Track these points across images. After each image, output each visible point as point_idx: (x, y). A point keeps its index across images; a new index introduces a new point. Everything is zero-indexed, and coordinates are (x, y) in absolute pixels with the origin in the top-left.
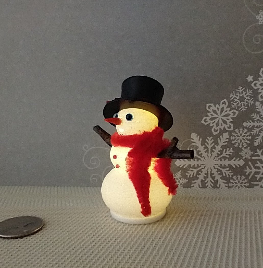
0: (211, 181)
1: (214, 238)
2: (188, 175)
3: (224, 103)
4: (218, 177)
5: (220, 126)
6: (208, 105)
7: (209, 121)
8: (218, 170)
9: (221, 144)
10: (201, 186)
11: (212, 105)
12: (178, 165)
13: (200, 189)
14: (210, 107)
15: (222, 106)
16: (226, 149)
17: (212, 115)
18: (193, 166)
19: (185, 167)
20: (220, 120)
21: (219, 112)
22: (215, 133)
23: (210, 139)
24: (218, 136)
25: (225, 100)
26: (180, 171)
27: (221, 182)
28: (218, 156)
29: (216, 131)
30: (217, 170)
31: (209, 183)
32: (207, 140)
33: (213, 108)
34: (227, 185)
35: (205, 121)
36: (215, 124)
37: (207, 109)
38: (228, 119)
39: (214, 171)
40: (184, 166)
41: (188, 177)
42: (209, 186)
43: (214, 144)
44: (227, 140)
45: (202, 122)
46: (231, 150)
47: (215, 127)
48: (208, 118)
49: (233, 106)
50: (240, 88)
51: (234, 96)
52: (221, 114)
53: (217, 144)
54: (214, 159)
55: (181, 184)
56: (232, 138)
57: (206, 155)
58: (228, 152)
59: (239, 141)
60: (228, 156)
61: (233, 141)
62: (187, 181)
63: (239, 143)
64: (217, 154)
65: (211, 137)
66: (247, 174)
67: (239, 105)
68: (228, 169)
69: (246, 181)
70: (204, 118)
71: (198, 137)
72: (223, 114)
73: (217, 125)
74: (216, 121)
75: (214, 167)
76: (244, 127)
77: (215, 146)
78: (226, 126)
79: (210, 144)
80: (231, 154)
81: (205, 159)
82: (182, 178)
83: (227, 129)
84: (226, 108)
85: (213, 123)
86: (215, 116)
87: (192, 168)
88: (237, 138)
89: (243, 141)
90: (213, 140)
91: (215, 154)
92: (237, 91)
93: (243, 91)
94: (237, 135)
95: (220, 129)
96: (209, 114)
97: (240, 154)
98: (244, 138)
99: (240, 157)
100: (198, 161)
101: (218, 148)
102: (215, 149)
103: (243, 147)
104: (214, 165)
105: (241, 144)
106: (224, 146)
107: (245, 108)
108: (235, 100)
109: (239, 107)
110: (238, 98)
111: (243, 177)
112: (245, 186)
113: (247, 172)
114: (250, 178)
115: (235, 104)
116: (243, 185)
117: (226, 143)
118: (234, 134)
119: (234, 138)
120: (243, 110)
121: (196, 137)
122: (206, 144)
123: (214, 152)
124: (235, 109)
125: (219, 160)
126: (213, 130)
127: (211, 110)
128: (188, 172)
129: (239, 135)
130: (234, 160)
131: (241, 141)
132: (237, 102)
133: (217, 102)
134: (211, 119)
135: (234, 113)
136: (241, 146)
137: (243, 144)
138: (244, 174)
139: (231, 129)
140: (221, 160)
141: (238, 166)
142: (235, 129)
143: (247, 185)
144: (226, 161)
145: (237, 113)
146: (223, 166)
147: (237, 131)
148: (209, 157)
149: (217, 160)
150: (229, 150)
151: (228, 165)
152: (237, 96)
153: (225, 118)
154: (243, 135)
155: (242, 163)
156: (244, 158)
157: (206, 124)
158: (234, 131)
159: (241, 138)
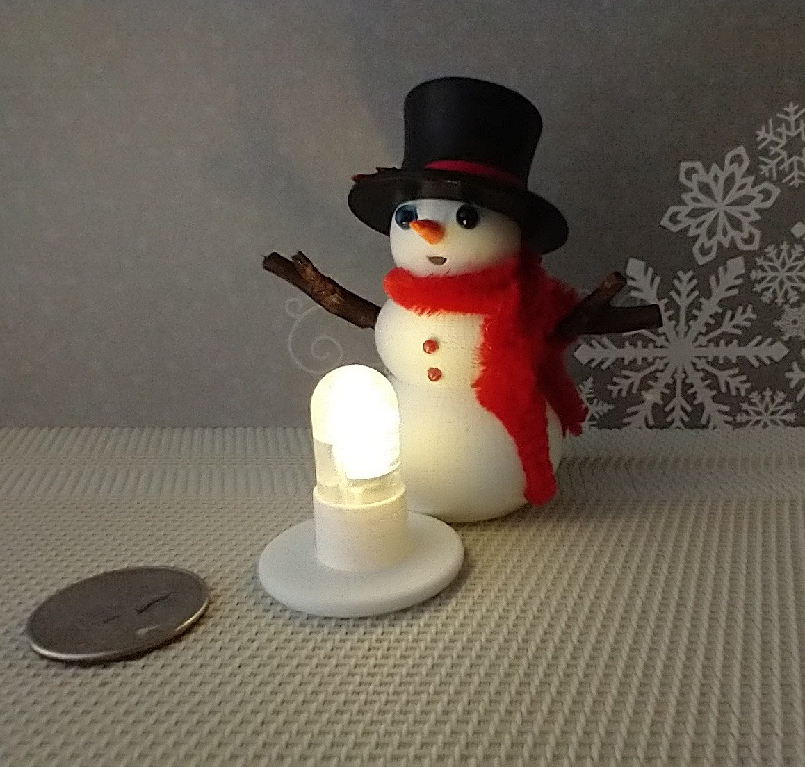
0: (683, 409)
1: (700, 590)
2: (615, 390)
3: (737, 159)
4: (704, 396)
5: (719, 237)
6: (684, 166)
7: (685, 221)
8: (707, 375)
9: (719, 293)
10: (651, 422)
11: (698, 165)
12: (584, 361)
13: (649, 430)
14: (690, 173)
15: (729, 169)
16: (734, 310)
17: (695, 199)
18: (630, 362)
19: (604, 367)
20: (722, 215)
21: (718, 190)
22: (702, 261)
23: (685, 277)
24: (712, 268)
25: (741, 150)
26: (591, 379)
27: (712, 408)
28: (707, 332)
29: (705, 252)
30: (701, 374)
31: (678, 413)
32: (676, 282)
33: (701, 176)
34: (730, 419)
35: (674, 219)
36: (703, 231)
37: (682, 179)
38: (746, 215)
39: (695, 378)
40: (602, 363)
41: (614, 395)
42: (678, 423)
43: (696, 293)
44: (740, 281)
45: (662, 223)
46: (750, 314)
47: (703, 239)
48: (684, 210)
49: (764, 170)
50: (791, 108)
51: (771, 137)
52: (724, 197)
53: (707, 294)
54: (696, 340)
55: (593, 419)
56: (756, 275)
57: (672, 329)
58: (739, 320)
59: (775, 285)
60: (739, 332)
61: (757, 285)
62: (611, 407)
63: (774, 292)
64: (707, 324)
65: (691, 273)
66: (793, 385)
67: (785, 166)
68: (736, 371)
69: (789, 405)
70: (672, 209)
71: (650, 270)
72: (734, 195)
73: (711, 233)
74: (709, 217)
75: (694, 364)
76: (793, 241)
77: (702, 300)
78: (738, 236)
79: (684, 294)
80: (748, 324)
81: (667, 340)
82: (596, 401)
83: (742, 246)
84: (744, 176)
85: (699, 226)
86: (706, 202)
87: (626, 368)
88: (771, 274)
89: (788, 285)
90: (695, 282)
91: (698, 326)
92: (783, 121)
93: (800, 117)
94: (771, 264)
95: (720, 245)
96: (686, 197)
97: (776, 323)
98: (793, 274)
99: (777, 334)
100: (645, 346)
101: (710, 307)
102: (699, 309)
103: (787, 301)
104: (696, 361)
105: (780, 294)
106: (727, 299)
107: (800, 177)
108: (773, 150)
109: (781, 174)
110: (783, 142)
111: (781, 396)
112: (784, 421)
113: (791, 380)
114: (799, 398)
115: (773, 164)
116: (777, 417)
117: (735, 292)
118: (760, 261)
119: (760, 274)
120: (797, 182)
121: (642, 272)
122: (673, 294)
123: (695, 318)
124: (770, 179)
125: (712, 344)
126: (696, 249)
127: (693, 185)
128: (615, 380)
129: (777, 264)
130: (758, 344)
131: (781, 284)
132: (777, 155)
133: (713, 158)
134: (693, 214)
135: (767, 194)
136: (780, 301)
137: (786, 292)
138: (784, 385)
139: (755, 246)
140: (717, 345)
141: (768, 362)
142: (766, 247)
143: (791, 417)
144: (730, 346)
145: (776, 192)
146: (721, 361)
147: (771, 250)
148: (682, 334)
149: (704, 343)
150: (744, 312)
151: (738, 357)
152: (780, 135)
153: (735, 211)
154: (789, 264)
155: (778, 351)
156: (785, 338)
157: (675, 229)
158: (761, 252)
159: (782, 274)
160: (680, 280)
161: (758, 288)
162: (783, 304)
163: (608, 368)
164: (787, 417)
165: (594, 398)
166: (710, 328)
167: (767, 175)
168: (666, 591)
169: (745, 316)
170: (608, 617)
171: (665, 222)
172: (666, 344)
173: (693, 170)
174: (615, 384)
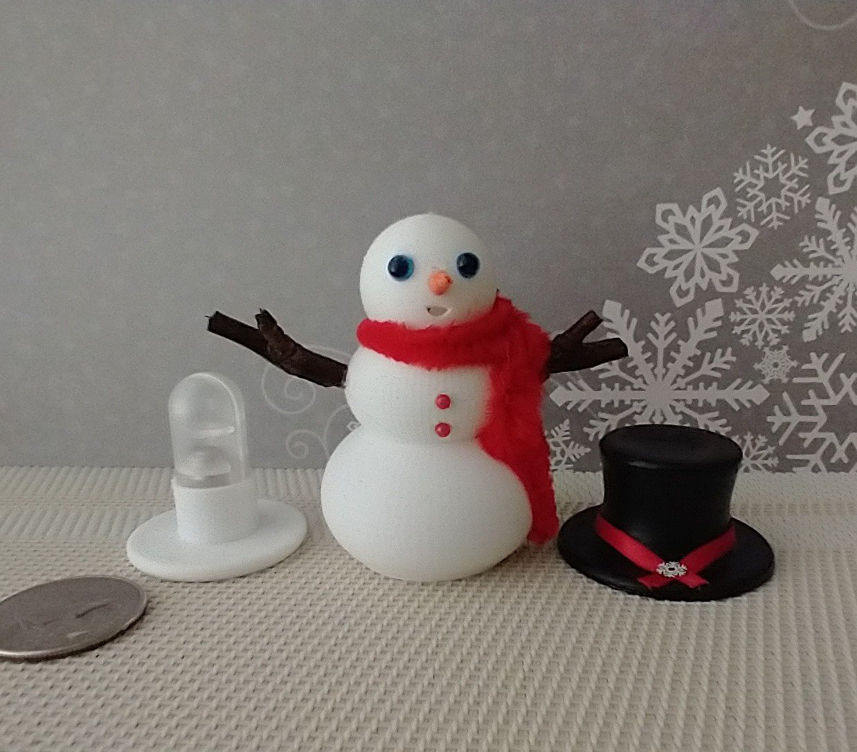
2: (592, 432)
3: (714, 201)
5: (697, 278)
6: (660, 208)
7: (662, 263)
8: (686, 418)
9: (697, 335)
11: (674, 207)
12: (560, 403)
14: (666, 214)
15: (706, 211)
16: (714, 352)
17: (672, 241)
18: (607, 405)
19: (580, 409)
20: (700, 257)
21: (695, 232)
22: (679, 302)
23: (662, 319)
24: (690, 310)
25: (718, 192)
26: (567, 422)
28: (687, 375)
29: (682, 293)
32: (653, 324)
33: (678, 218)
35: (650, 261)
36: (680, 272)
37: (659, 221)
38: (724, 256)
39: (674, 421)
40: (578, 405)
41: (591, 438)
43: (674, 335)
44: (719, 323)
45: (639, 264)
46: (729, 356)
47: (681, 280)
48: (661, 252)
49: (743, 212)
50: (769, 150)
51: (748, 179)
52: (702, 238)
53: (686, 336)
54: (675, 382)
55: (569, 461)
56: (735, 317)
57: (650, 372)
58: (719, 362)
59: (755, 327)
60: (718, 375)
61: (736, 328)
62: (588, 450)
63: (754, 334)
64: (685, 367)
65: (668, 315)
66: (774, 429)
67: (764, 208)
68: (716, 414)
69: (771, 450)
70: (649, 251)
71: (627, 312)
72: (710, 237)
73: (689, 274)
74: (686, 259)
75: (673, 408)
76: (772, 283)
77: (680, 342)
78: (716, 278)
79: (661, 337)
80: (727, 367)
81: (645, 383)
82: (572, 443)
83: (720, 288)
84: (721, 218)
85: (676, 267)
86: (683, 244)
87: (603, 410)
88: (750, 317)
89: (767, 327)
90: (672, 324)
91: (676, 368)
92: (759, 162)
93: (778, 159)
94: (751, 306)
95: (698, 287)
96: (663, 239)
97: (757, 366)
98: (773, 316)
99: (757, 377)
100: (622, 389)
101: (689, 349)
102: (678, 351)
103: (767, 344)
104: (674, 403)
105: (760, 337)
106: (705, 341)
107: (779, 219)
108: (751, 192)
109: (760, 216)
110: (761, 184)
111: (762, 440)
112: (765, 466)
113: (773, 423)
114: (781, 442)
115: (750, 205)
116: (759, 462)
117: (714, 334)
118: (739, 303)
119: (739, 317)
120: (775, 224)
121: (619, 313)
122: (650, 336)
123: (673, 360)
124: (748, 221)
125: (690, 387)
126: (673, 291)
127: (670, 227)
128: (592, 422)
129: (757, 306)
130: (737, 388)
131: (761, 326)
132: (755, 196)
133: (690, 200)
134: (670, 256)
135: (745, 236)
136: (760, 343)
137: (767, 334)
138: (765, 429)
139: (734, 288)
140: (696, 388)
141: (748, 405)
142: (745, 289)
143: (774, 462)
144: (710, 388)
145: (754, 233)
146: (701, 404)
147: (750, 292)
148: (660, 377)
149: (683, 386)
150: (723, 355)
151: (718, 401)
152: (758, 177)
153: (713, 253)
154: (769, 306)
155: (759, 395)
156: (766, 381)
157: (651, 271)
158: (740, 294)
159: (762, 316)
160: (657, 322)
161: (737, 330)
162: (763, 347)
163: (585, 410)
164: (769, 462)
165: (570, 441)
166: (688, 371)
167: (745, 217)
168: (629, 649)
169: (724, 359)
170: (565, 678)
171: (642, 264)
172: (643, 386)
173: (670, 212)
174: (593, 427)
